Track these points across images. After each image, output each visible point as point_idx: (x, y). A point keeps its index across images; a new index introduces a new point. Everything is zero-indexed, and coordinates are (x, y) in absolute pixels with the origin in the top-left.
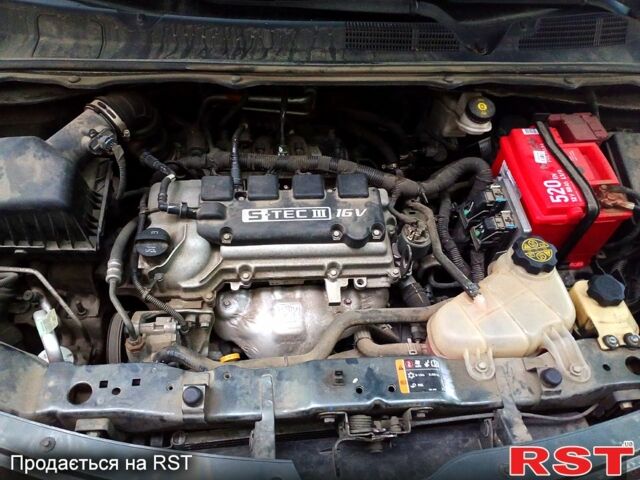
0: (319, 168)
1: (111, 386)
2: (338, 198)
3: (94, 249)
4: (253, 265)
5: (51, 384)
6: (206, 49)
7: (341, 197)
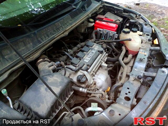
0: (79, 47)
1: (127, 93)
2: (92, 48)
3: (73, 92)
4: (94, 70)
5: (122, 103)
6: (50, 33)
7: (92, 47)
